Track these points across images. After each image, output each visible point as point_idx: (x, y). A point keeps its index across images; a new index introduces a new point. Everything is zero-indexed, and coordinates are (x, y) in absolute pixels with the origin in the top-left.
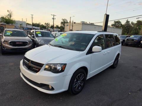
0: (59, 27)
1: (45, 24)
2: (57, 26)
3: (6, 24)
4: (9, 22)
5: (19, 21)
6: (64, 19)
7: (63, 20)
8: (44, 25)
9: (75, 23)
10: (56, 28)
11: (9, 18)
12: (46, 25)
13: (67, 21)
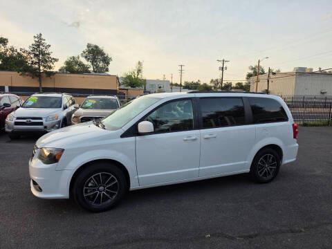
0: (242, 86)
1: (212, 81)
2: (239, 84)
3: (130, 88)
4: (135, 84)
5: (158, 81)
6: (254, 67)
7: (252, 69)
8: (209, 83)
9: (274, 74)
10: (236, 88)
11: (136, 76)
12: (212, 85)
13: (262, 70)
